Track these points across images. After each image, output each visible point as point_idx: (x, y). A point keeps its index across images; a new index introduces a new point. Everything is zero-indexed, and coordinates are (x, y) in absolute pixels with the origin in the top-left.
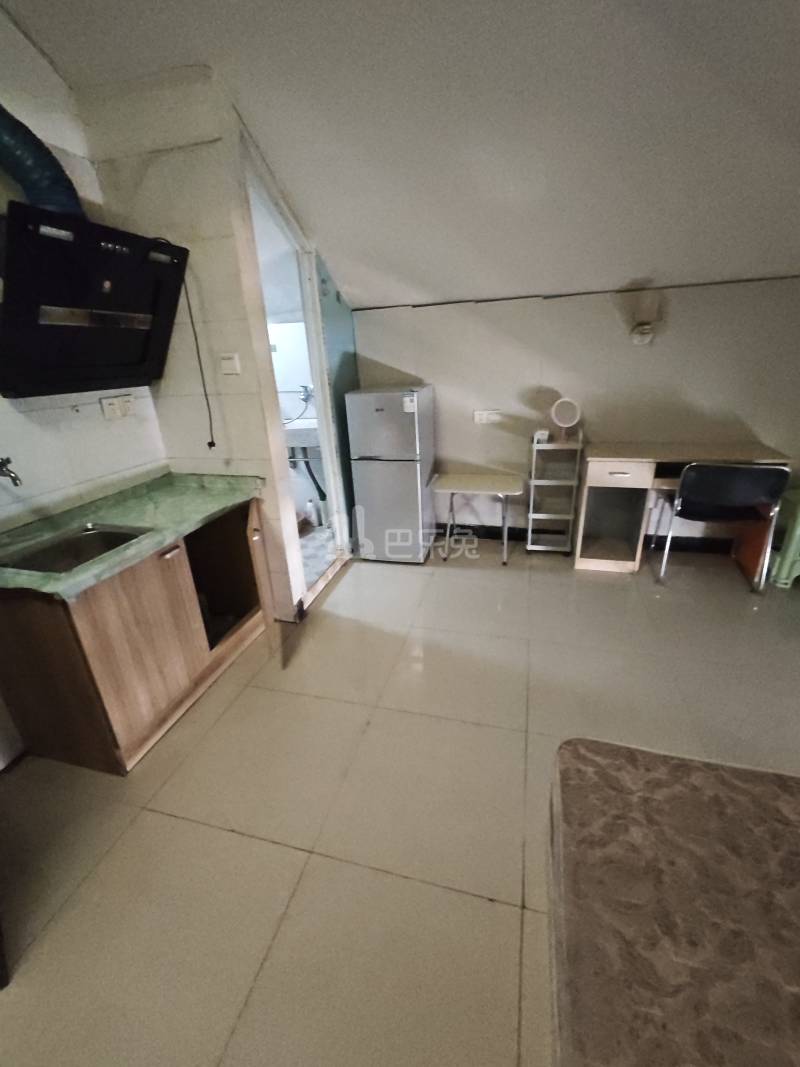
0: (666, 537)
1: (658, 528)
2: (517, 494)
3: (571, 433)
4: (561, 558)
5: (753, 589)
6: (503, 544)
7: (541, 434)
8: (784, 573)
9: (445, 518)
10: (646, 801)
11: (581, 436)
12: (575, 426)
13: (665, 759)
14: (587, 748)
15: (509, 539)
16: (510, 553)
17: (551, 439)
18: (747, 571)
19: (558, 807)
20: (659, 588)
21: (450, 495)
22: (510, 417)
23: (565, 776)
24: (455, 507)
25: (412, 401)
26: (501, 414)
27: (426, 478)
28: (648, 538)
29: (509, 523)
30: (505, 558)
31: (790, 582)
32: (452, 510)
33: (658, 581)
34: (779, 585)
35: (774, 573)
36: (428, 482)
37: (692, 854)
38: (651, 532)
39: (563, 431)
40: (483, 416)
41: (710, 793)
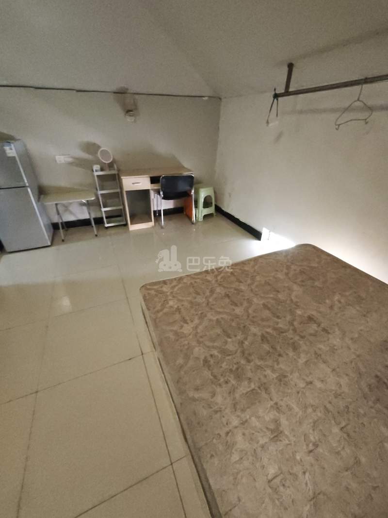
0: (161, 210)
1: (157, 206)
2: (93, 199)
3: (111, 166)
4: (123, 227)
5: (193, 223)
6: (93, 227)
7: (96, 167)
8: (200, 216)
9: (56, 219)
10: (172, 293)
11: (115, 166)
12: (111, 162)
13: (175, 279)
14: (150, 285)
15: (95, 224)
16: (98, 230)
17: (102, 170)
18: (189, 217)
19: (145, 308)
20: (163, 230)
21: (54, 206)
22: (77, 159)
23: (144, 297)
24: (60, 212)
25: (11, 149)
26: (72, 157)
27: (37, 197)
28: (155, 212)
29: (93, 216)
30: (96, 233)
31: (202, 218)
32: (58, 213)
33: (162, 228)
34: (200, 220)
35: (197, 216)
36: (38, 200)
37: (187, 300)
38: (155, 209)
39: (107, 165)
40: (61, 159)
41: (189, 282)
